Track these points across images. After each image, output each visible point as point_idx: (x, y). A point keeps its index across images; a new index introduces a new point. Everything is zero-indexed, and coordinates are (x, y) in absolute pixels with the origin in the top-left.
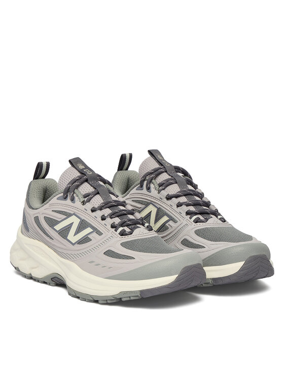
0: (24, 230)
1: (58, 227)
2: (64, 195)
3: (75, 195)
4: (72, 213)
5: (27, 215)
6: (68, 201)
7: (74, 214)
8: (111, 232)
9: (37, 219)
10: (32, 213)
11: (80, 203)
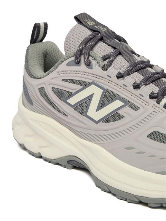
0: (26, 102)
1: (73, 101)
2: (76, 59)
3: (91, 58)
4: (90, 81)
5: (28, 86)
6: (83, 66)
7: (93, 83)
8: (151, 105)
9: (42, 91)
10: (35, 84)
11: (100, 68)
